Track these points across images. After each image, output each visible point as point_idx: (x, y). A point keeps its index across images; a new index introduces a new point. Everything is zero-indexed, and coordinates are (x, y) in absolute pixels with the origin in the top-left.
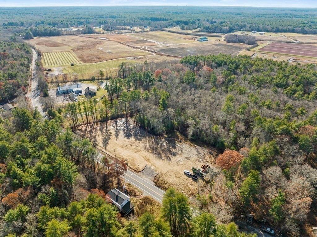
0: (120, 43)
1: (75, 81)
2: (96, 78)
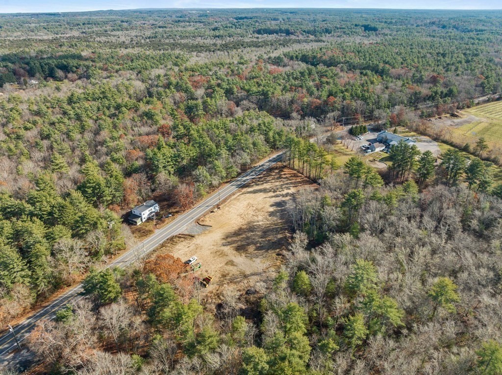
1: (436, 139)
2: (471, 148)
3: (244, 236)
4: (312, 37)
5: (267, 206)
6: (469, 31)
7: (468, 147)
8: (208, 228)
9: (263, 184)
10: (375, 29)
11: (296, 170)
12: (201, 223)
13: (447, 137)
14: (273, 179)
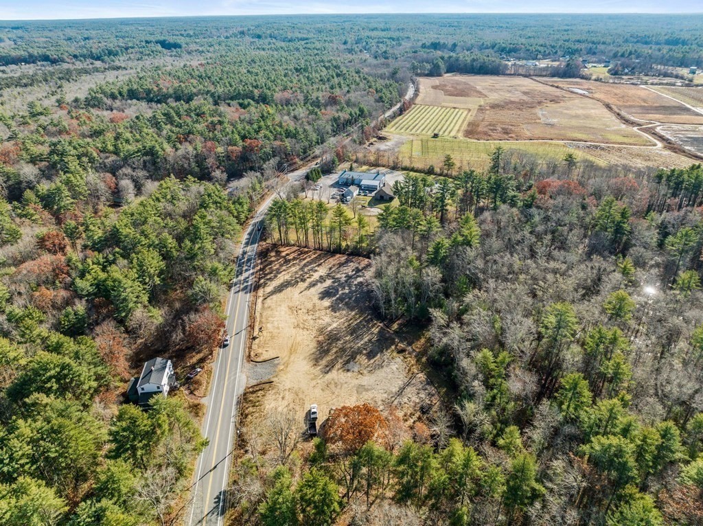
0: (608, 106)
1: (394, 168)
2: (437, 170)
3: (335, 350)
4: (98, 64)
5: (316, 300)
6: (290, 41)
7: (433, 169)
8: (276, 361)
9: (276, 276)
10: (176, 46)
11: (294, 245)
12: (258, 360)
13: (406, 163)
14: (282, 265)
